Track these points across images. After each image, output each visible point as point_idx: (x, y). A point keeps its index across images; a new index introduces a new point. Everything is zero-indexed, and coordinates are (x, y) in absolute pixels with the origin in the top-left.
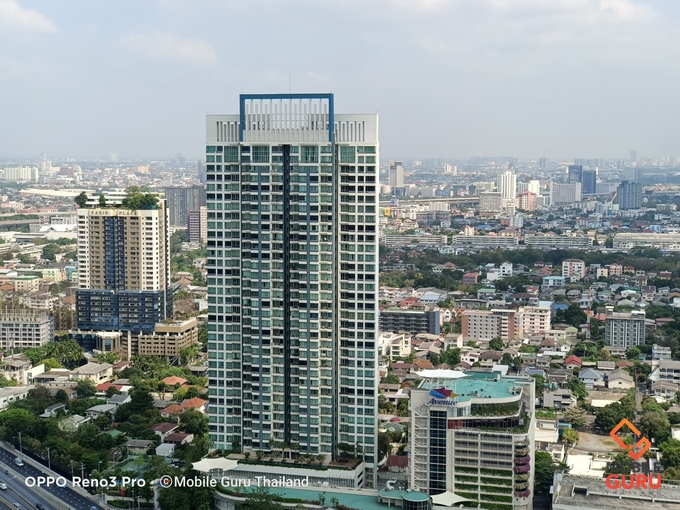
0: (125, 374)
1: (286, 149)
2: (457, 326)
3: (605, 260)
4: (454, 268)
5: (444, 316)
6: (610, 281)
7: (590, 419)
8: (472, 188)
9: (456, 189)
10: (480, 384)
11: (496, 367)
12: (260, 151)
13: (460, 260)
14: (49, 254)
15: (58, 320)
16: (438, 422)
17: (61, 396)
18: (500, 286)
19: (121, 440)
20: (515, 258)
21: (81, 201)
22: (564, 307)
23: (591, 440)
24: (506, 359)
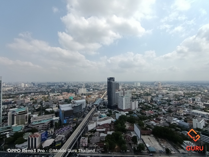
2: (15, 103)
3: (36, 93)
4: (14, 95)
5: (13, 102)
6: (37, 95)
7: (35, 110)
8: (17, 86)
9: (14, 86)
10: (20, 109)
11: (22, 107)
13: (15, 94)
16: (13, 116)
18: (22, 97)
20: (24, 93)
22: (31, 98)
23: (36, 113)
24: (23, 106)
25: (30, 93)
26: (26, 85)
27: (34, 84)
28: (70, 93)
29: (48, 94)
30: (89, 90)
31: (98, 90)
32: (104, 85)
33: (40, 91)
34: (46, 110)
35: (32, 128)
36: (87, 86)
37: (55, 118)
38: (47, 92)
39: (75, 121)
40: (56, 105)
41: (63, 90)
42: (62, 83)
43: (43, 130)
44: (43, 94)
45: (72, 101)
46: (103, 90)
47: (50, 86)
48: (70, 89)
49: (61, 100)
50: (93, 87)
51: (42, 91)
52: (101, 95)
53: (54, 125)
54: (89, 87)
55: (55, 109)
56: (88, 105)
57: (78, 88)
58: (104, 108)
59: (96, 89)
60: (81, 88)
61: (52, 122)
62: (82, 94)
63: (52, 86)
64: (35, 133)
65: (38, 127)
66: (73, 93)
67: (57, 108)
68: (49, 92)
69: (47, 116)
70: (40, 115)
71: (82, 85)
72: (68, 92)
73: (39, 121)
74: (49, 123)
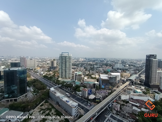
0: (53, 73)
1: (65, 56)
2: (77, 69)
3: (87, 64)
5: (76, 68)
6: (87, 66)
7: (86, 75)
8: (78, 59)
10: (79, 73)
12: (63, 56)
13: (77, 64)
14: (47, 64)
15: (48, 69)
16: (76, 76)
17: (48, 74)
18: (80, 66)
19: (53, 77)
20: (81, 64)
21: (50, 60)
22: (84, 67)
23: (86, 76)
24: (81, 71)
25: (84, 64)
26: (82, 59)
27: (86, 59)
28: (108, 67)
29: (94, 66)
30: (125, 66)
31: (134, 66)
32: (142, 62)
33: (89, 64)
34: (92, 76)
35: (84, 85)
36: (123, 62)
37: (96, 83)
38: (93, 64)
39: (110, 88)
40: (98, 74)
41: (103, 64)
42: (103, 59)
43: (89, 88)
44: (91, 66)
45: (109, 73)
46: (140, 67)
47: (95, 60)
48: (108, 64)
49: (101, 71)
50: (129, 64)
51: (90, 64)
52: (137, 71)
53: (96, 87)
54: (125, 63)
55: (97, 76)
56: (123, 78)
57: (115, 63)
58: (140, 84)
59: (132, 66)
60: (118, 63)
61: (94, 84)
62: (118, 69)
63: (96, 60)
64: (85, 88)
65: (87, 85)
66: (110, 67)
67: (98, 76)
68: (94, 65)
69: (92, 80)
70: (88, 78)
71: (119, 61)
72: (107, 66)
73: (88, 82)
74: (93, 85)
